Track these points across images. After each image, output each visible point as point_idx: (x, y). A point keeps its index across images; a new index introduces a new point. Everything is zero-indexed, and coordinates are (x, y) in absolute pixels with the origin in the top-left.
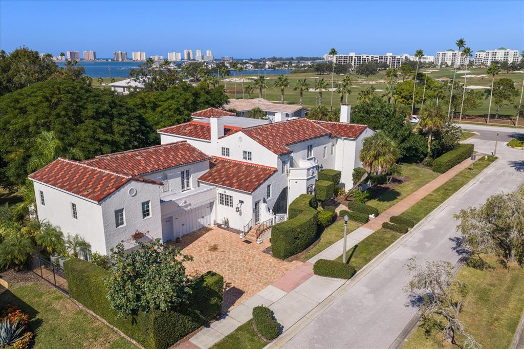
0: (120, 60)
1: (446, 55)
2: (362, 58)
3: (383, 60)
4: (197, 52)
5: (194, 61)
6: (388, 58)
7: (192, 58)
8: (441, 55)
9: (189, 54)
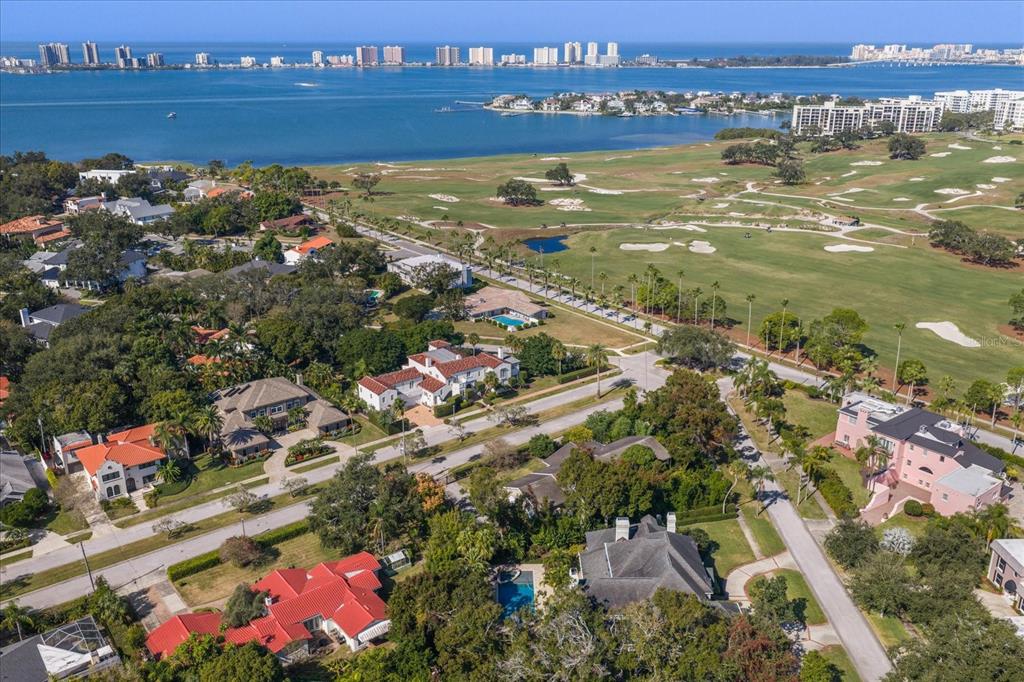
0: (447, 63)
1: (1016, 107)
2: (845, 113)
3: (892, 114)
4: (590, 45)
5: (582, 66)
6: (902, 110)
7: (578, 59)
8: (1007, 106)
9: (573, 50)
